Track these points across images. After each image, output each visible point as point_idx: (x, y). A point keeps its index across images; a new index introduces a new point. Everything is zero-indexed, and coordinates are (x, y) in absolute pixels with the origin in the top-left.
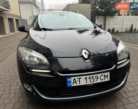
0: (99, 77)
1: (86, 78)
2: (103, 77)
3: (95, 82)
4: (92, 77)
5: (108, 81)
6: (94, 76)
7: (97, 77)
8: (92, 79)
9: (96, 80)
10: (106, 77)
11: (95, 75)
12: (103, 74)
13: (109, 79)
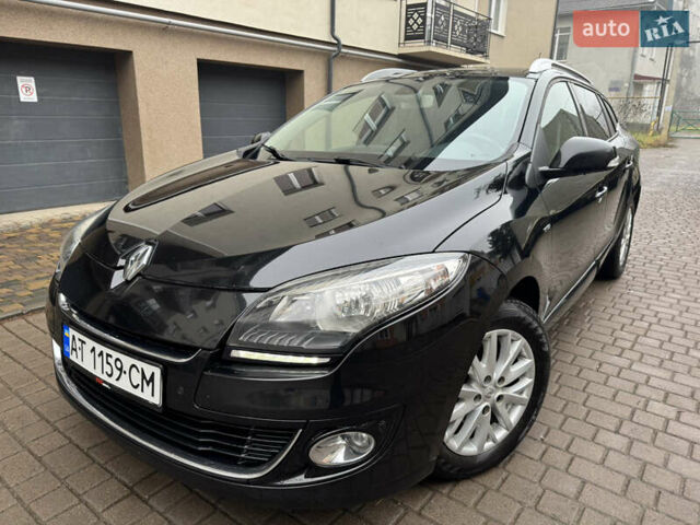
0: (126, 368)
1: (93, 350)
2: (137, 378)
3: (112, 381)
4: (108, 355)
5: (155, 405)
6: (111, 356)
7: (119, 365)
8: (108, 363)
9: (116, 373)
10: (148, 385)
11: (116, 355)
12: (140, 364)
13: (157, 400)
